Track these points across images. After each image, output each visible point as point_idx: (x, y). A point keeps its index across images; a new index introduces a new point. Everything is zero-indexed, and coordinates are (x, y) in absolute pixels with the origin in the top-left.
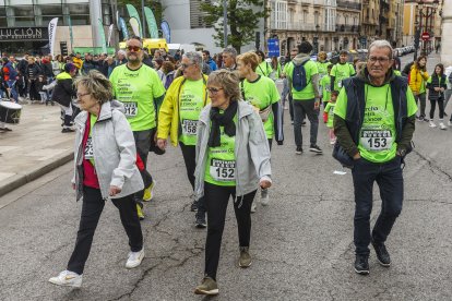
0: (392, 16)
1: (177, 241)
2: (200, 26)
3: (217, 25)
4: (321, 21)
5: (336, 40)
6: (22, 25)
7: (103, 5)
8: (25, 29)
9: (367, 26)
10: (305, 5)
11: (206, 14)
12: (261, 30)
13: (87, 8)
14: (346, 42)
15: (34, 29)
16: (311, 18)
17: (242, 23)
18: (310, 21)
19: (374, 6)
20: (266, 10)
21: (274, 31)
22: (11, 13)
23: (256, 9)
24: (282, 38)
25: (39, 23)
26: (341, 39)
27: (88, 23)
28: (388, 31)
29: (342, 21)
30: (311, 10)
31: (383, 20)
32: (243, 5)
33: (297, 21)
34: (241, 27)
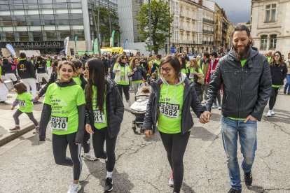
0: (228, 37)
1: (133, 141)
2: (139, 41)
3: (146, 41)
4: (195, 39)
5: (203, 48)
6: (50, 40)
7: (91, 31)
8: (52, 42)
9: (217, 42)
10: (188, 32)
11: (142, 36)
12: (168, 43)
13: (83, 32)
14: (207, 49)
15: (57, 42)
16: (191, 38)
17: (158, 40)
18: (191, 39)
19: (220, 32)
20: (170, 34)
21: (173, 44)
22: (44, 34)
23: (165, 33)
24: (178, 47)
25: (59, 39)
26: (205, 48)
27: (84, 40)
28: (226, 44)
29: (205, 39)
30: (191, 34)
31: (224, 39)
32: (159, 32)
33: (185, 39)
34: (158, 42)
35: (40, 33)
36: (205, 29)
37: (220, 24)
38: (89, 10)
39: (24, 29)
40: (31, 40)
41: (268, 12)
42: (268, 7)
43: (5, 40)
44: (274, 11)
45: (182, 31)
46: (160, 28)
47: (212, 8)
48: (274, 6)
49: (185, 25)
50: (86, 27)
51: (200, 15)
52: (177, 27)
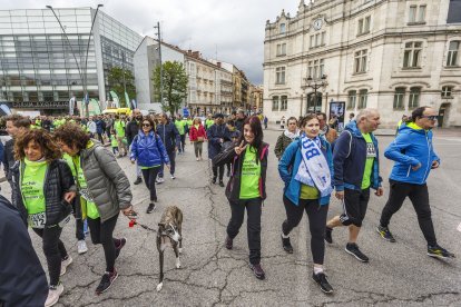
4: (213, 101)
5: (221, 109)
6: (62, 100)
9: (235, 102)
10: (205, 93)
13: (98, 91)
14: (226, 109)
16: (208, 98)
18: (208, 100)
19: (239, 93)
20: (186, 94)
21: (190, 104)
22: (56, 94)
23: (181, 94)
24: (195, 108)
27: (99, 100)
29: (223, 100)
30: (208, 95)
32: (174, 92)
33: (202, 100)
34: (174, 102)
35: (52, 93)
36: (224, 89)
37: (239, 85)
38: (105, 70)
39: (34, 89)
40: (41, 100)
41: (278, 74)
42: (278, 69)
43: (12, 100)
44: (283, 73)
45: (199, 91)
46: (176, 88)
47: (231, 69)
48: (283, 68)
49: (202, 87)
50: (101, 88)
51: (217, 76)
52: (193, 88)
